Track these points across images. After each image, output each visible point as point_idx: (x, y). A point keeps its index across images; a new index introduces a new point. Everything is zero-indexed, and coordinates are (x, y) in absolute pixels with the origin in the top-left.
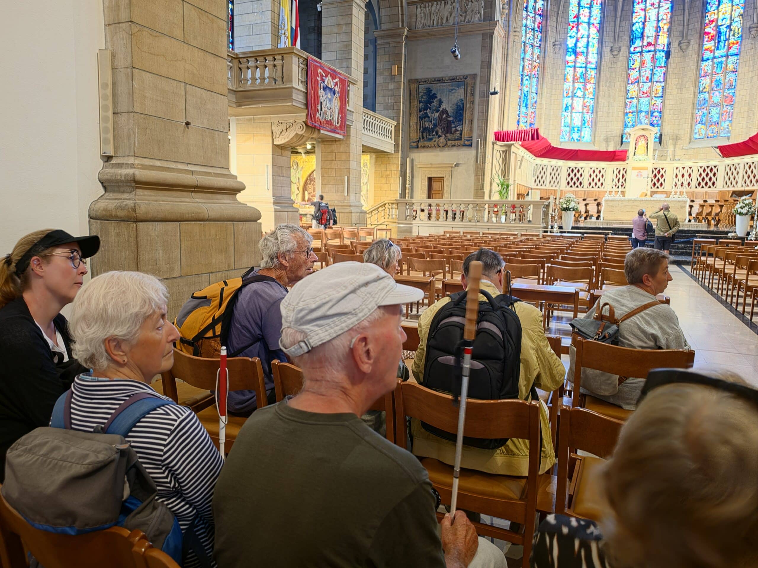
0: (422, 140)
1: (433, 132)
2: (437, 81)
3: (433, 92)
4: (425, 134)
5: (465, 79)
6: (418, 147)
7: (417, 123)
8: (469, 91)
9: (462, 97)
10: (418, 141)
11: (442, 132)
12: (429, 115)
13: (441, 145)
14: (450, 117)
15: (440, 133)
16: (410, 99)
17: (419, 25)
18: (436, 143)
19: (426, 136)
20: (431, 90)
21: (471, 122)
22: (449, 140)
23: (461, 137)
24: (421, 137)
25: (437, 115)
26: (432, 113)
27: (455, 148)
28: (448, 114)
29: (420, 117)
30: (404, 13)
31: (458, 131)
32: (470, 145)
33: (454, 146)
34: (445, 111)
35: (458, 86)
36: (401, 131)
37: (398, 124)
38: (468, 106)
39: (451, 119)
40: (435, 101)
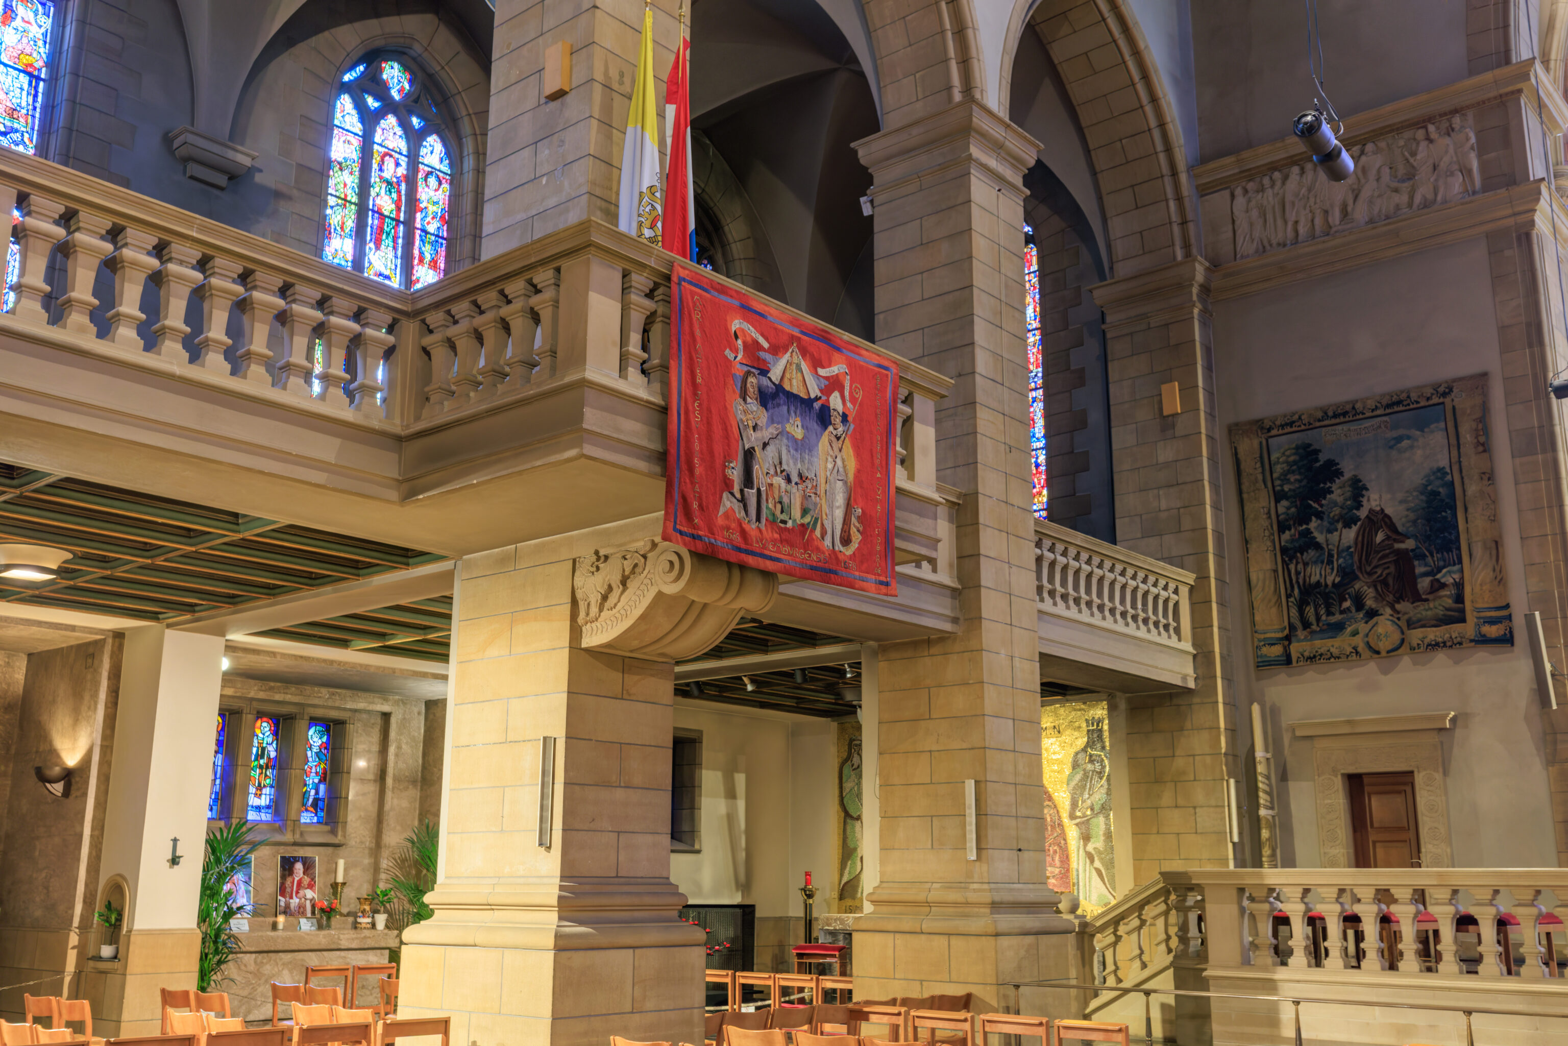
0: (1301, 634)
1: (1343, 599)
2: (1335, 416)
3: (1323, 458)
4: (1310, 611)
5: (1444, 395)
6: (1287, 660)
7: (1275, 571)
8: (1467, 437)
9: (1444, 462)
10: (1288, 638)
11: (1380, 597)
12: (1320, 538)
13: (1384, 646)
14: (1405, 536)
15: (1370, 603)
16: (1240, 492)
17: (1246, 247)
18: (1358, 641)
19: (1318, 619)
20: (1317, 452)
21: (1496, 546)
22: (1411, 624)
23: (1463, 611)
24: (1298, 624)
25: (1350, 535)
26: (1330, 531)
27: (1441, 657)
28: (1392, 527)
29: (1284, 551)
30: (1190, 216)
31: (1443, 586)
32: (1507, 640)
33: (1434, 646)
34: (1379, 519)
35: (1422, 426)
36: (1214, 606)
37: (1203, 578)
38: (1472, 489)
39: (1410, 544)
40: (1334, 487)
